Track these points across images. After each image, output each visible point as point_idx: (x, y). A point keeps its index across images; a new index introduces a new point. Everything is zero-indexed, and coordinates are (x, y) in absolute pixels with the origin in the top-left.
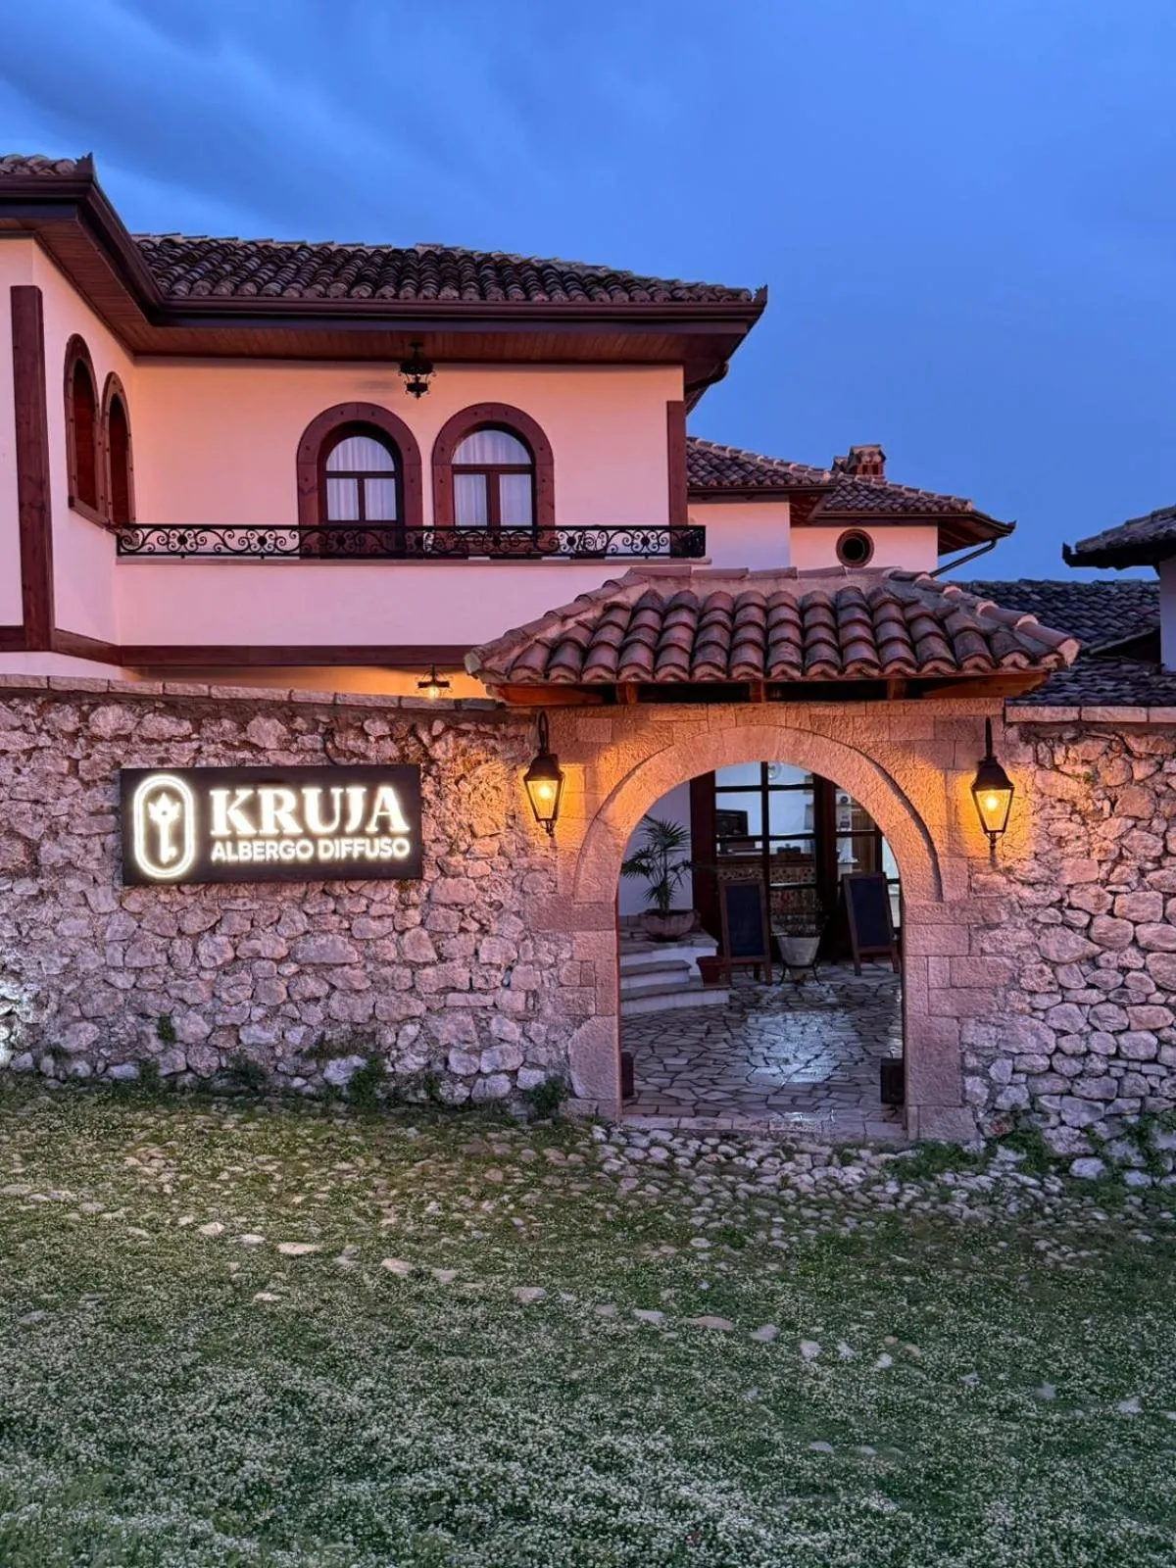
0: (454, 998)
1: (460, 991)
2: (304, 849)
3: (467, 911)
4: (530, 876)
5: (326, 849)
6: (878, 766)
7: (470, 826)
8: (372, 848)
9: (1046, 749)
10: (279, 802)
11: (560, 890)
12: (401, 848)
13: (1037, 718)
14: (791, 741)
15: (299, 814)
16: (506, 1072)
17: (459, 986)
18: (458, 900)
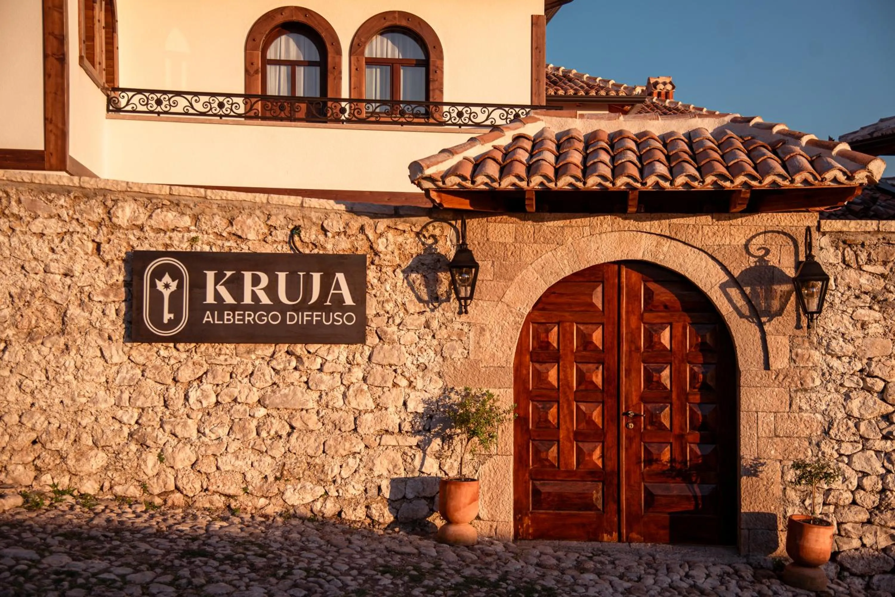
0: (388, 440)
1: (392, 433)
2: (275, 318)
3: (399, 371)
4: (448, 344)
5: (292, 318)
6: (720, 264)
7: (404, 304)
8: (328, 320)
9: (851, 253)
10: (256, 281)
11: (471, 357)
12: (349, 319)
13: (845, 229)
14: (655, 243)
15: (271, 290)
16: (425, 498)
17: (390, 429)
18: (392, 362)
